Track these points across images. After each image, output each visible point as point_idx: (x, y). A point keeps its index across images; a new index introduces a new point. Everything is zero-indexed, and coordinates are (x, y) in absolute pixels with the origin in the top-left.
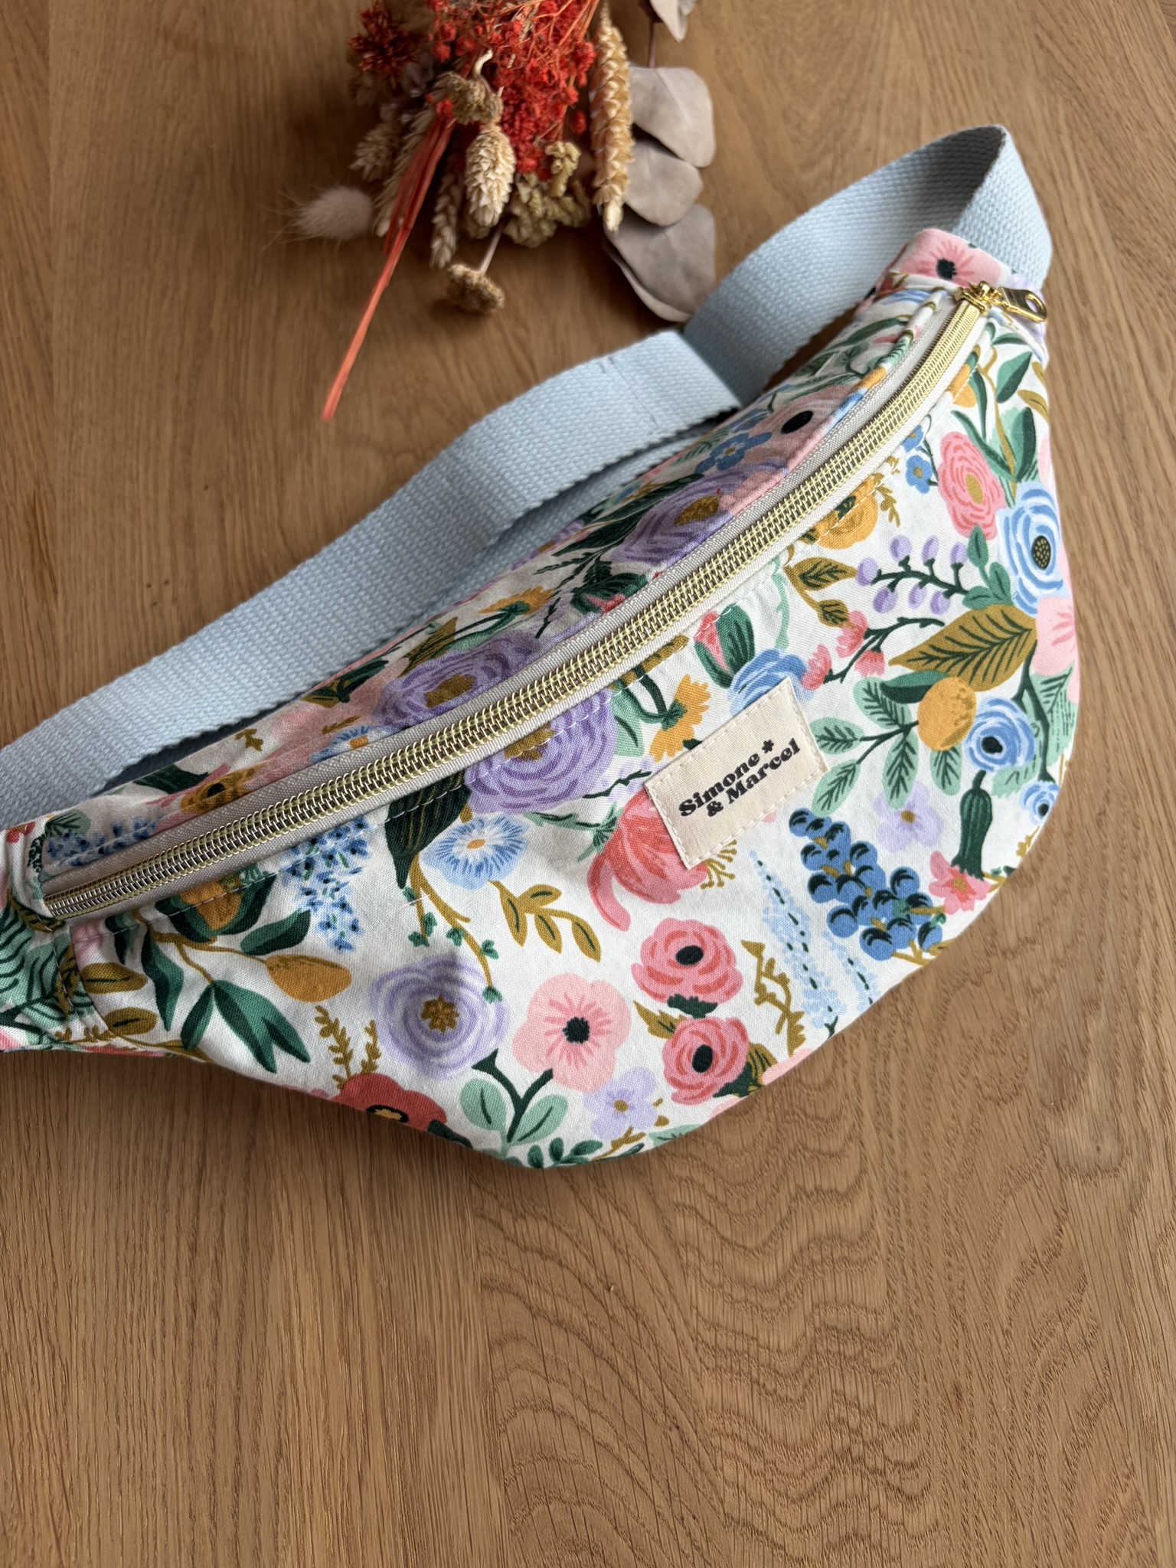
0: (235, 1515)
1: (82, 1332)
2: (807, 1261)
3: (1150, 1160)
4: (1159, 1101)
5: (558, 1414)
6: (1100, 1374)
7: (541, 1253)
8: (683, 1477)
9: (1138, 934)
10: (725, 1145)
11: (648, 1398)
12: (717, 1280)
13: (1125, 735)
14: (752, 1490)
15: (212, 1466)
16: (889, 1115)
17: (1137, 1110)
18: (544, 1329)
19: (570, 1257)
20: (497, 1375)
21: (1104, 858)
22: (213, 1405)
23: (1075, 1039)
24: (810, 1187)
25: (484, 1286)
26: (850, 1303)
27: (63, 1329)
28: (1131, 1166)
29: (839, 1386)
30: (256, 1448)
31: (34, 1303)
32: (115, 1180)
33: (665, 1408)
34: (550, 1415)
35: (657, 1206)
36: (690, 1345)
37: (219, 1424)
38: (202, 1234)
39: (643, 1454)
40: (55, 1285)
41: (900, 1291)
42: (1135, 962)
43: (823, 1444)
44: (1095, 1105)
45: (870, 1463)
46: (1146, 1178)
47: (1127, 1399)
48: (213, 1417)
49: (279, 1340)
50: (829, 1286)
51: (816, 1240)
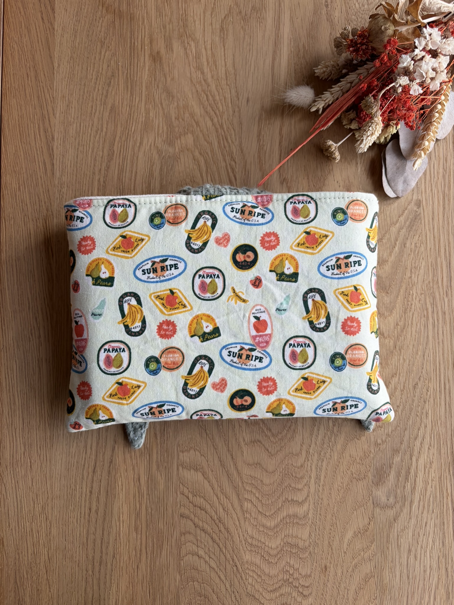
0: (99, 572)
1: (56, 513)
2: (285, 522)
3: (405, 505)
4: (412, 487)
5: (200, 557)
6: (372, 569)
7: (200, 508)
8: (236, 580)
9: (419, 430)
10: (264, 482)
11: (228, 556)
12: (255, 524)
13: (432, 356)
14: (256, 587)
15: (93, 557)
16: (320, 479)
17: (404, 489)
18: (198, 531)
19: (209, 510)
20: (182, 543)
21: (413, 401)
22: (94, 540)
23: (388, 463)
24: (290, 499)
25: (181, 516)
26: (296, 537)
27: (50, 511)
28: (398, 506)
29: (289, 561)
30: (107, 554)
31: (41, 502)
32: (68, 468)
33: (233, 560)
34: (197, 557)
35: (239, 498)
36: (244, 542)
37: (96, 545)
38: (94, 488)
39: (224, 573)
40: (48, 498)
41: (313, 535)
42: (416, 439)
43: (281, 577)
44: (390, 485)
45: (294, 584)
46: (402, 511)
47: (379, 578)
48: (94, 543)
49: (116, 523)
50: (291, 531)
51: (289, 516)
